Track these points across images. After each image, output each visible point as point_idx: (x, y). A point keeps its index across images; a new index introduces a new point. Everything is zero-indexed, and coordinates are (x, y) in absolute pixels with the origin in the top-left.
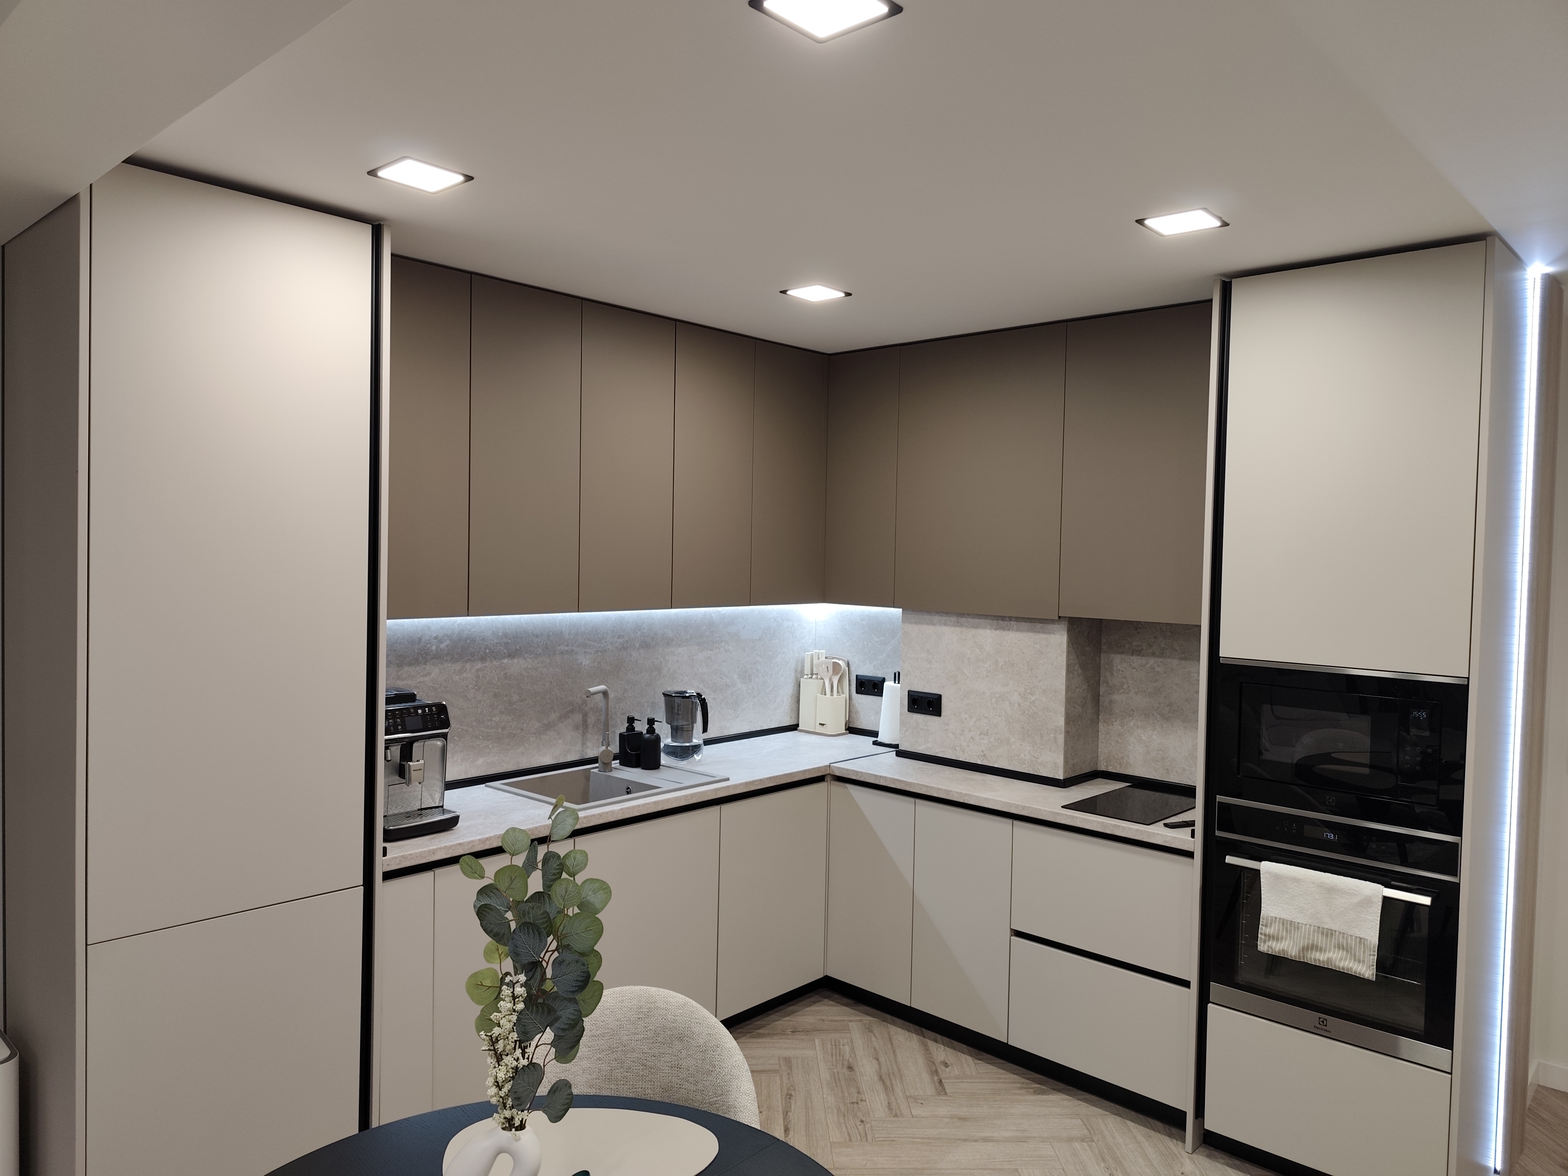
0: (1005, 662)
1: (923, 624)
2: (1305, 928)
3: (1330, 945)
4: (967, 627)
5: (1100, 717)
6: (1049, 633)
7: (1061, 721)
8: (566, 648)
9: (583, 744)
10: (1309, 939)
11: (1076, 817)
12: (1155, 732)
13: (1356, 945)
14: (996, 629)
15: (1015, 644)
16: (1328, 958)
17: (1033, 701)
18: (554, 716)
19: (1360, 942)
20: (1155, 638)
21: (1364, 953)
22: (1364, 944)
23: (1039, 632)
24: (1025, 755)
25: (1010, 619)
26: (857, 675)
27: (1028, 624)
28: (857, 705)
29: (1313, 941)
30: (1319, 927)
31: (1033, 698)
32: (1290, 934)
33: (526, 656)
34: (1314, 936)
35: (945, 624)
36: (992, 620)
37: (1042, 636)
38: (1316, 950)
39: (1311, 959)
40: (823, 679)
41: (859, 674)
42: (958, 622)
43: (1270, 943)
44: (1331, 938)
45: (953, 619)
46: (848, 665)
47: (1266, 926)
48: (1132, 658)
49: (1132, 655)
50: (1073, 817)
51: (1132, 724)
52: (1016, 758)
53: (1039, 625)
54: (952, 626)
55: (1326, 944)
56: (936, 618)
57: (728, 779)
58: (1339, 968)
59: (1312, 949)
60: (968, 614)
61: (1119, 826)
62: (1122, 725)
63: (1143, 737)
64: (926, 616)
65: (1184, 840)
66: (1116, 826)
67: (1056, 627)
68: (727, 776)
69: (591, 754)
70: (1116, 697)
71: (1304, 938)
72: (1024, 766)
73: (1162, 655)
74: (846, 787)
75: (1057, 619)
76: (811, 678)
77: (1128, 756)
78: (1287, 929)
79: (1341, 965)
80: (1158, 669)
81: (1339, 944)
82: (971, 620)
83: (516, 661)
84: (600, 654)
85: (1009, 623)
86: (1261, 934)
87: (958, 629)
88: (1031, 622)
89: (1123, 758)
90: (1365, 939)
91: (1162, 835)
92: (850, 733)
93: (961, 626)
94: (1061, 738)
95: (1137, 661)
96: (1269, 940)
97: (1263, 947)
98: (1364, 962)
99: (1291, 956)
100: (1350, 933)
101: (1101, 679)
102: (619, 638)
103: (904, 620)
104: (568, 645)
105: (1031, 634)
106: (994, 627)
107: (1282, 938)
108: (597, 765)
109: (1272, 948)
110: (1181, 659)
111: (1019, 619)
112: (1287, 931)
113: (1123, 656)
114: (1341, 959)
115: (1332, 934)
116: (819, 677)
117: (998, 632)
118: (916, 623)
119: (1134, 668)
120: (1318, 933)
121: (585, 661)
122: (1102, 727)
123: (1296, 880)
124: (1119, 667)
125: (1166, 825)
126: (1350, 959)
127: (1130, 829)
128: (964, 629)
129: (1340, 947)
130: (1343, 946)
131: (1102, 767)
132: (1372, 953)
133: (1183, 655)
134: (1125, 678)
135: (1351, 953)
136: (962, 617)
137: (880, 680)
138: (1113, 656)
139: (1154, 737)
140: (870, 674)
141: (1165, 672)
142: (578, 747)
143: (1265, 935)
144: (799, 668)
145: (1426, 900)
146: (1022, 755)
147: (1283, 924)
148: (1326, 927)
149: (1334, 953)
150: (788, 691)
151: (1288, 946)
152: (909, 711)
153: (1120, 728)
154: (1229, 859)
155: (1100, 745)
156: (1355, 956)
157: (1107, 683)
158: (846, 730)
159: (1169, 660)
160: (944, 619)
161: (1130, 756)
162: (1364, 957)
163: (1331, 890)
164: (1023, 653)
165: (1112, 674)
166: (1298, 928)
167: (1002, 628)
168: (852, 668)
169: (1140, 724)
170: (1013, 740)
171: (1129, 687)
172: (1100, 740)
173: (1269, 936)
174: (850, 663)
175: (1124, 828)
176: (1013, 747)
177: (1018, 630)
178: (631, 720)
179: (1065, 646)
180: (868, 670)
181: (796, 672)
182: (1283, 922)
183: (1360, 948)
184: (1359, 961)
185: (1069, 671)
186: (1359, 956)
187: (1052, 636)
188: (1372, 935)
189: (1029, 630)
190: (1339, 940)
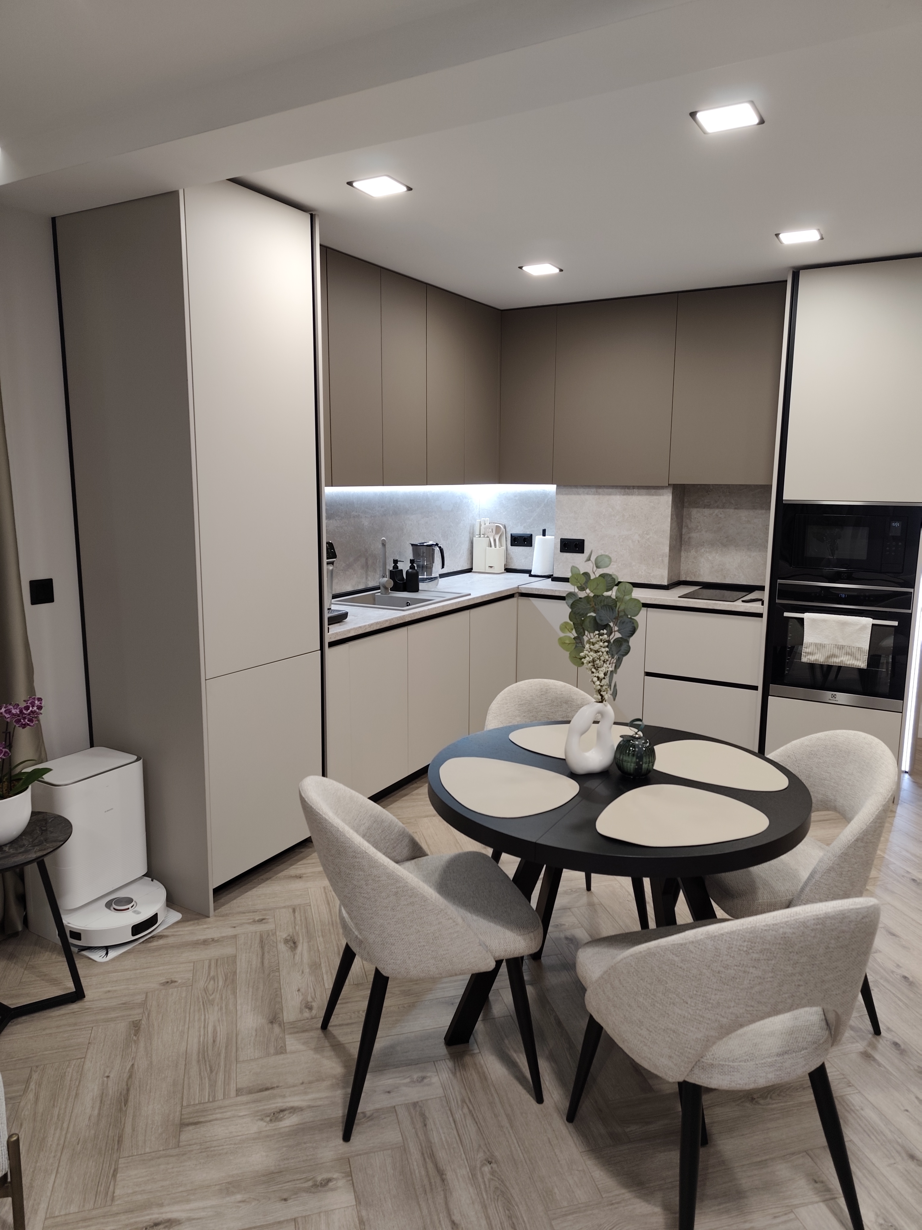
0: (629, 515)
1: (571, 494)
2: (829, 646)
3: (842, 654)
4: (603, 495)
5: (682, 548)
6: (660, 495)
7: (667, 550)
8: (356, 514)
9: (367, 578)
10: (831, 651)
11: (690, 601)
12: (718, 555)
13: (856, 652)
14: (624, 495)
15: (636, 503)
16: (841, 661)
17: (648, 539)
18: (351, 559)
19: (858, 650)
20: (719, 496)
21: (860, 655)
22: (861, 650)
23: (653, 495)
24: (642, 572)
25: (634, 487)
26: (511, 534)
27: (645, 490)
28: (511, 553)
29: (833, 652)
30: (836, 645)
31: (648, 537)
32: (820, 651)
33: (336, 518)
34: (833, 650)
35: (587, 494)
36: (621, 489)
37: (655, 497)
38: (834, 657)
39: (831, 662)
40: (488, 537)
41: (512, 533)
42: (597, 492)
43: (808, 657)
44: (842, 650)
45: (594, 490)
46: (505, 527)
47: (806, 648)
48: (704, 510)
49: (704, 508)
50: (688, 601)
51: (703, 550)
52: (636, 574)
53: (653, 491)
54: (593, 494)
55: (840, 653)
56: (581, 490)
57: (470, 595)
58: (847, 665)
59: (832, 657)
60: (604, 486)
61: (717, 604)
62: (696, 552)
63: (710, 558)
64: (574, 490)
65: (757, 607)
66: (715, 603)
67: (665, 491)
68: (468, 592)
69: (371, 584)
70: (694, 535)
71: (828, 651)
72: (641, 579)
73: (723, 507)
74: (530, 599)
75: (668, 485)
76: (480, 537)
77: (700, 570)
78: (818, 648)
79: (848, 663)
80: (720, 516)
81: (847, 653)
82: (606, 490)
83: (331, 521)
84: (373, 518)
85: (632, 490)
86: (804, 652)
87: (597, 497)
88: (648, 489)
89: (696, 572)
90: (861, 648)
91: (744, 606)
92: (507, 572)
93: (599, 494)
94: (666, 560)
95: (707, 511)
96: (808, 655)
97: (804, 659)
98: (860, 660)
99: (820, 662)
100: (853, 645)
101: (684, 524)
102: (382, 508)
103: (557, 493)
104: (357, 512)
105: (648, 497)
106: (622, 493)
107: (815, 653)
108: (379, 591)
109: (809, 659)
110: (735, 508)
111: (640, 487)
112: (818, 650)
113: (698, 509)
114: (848, 660)
115: (843, 648)
116: (486, 536)
117: (625, 497)
118: (566, 494)
119: (705, 516)
120: (836, 648)
121: (366, 523)
122: (683, 554)
123: (824, 621)
124: (695, 516)
125: (743, 601)
126: (853, 660)
127: (724, 604)
128: (601, 496)
129: (847, 654)
130: (849, 653)
131: (683, 578)
132: (865, 654)
133: (737, 506)
134: (699, 523)
135: (853, 656)
136: (600, 488)
137: (529, 536)
138: (692, 509)
139: (717, 557)
140: (521, 533)
141: (725, 518)
142: (364, 580)
143: (806, 653)
144: (472, 530)
145: (896, 623)
146: (640, 572)
147: (816, 646)
148: (840, 644)
149: (844, 657)
150: (466, 546)
151: (819, 657)
152: (561, 552)
153: (695, 553)
154: (786, 614)
155: (682, 565)
156: (855, 657)
157: (687, 526)
158: (505, 570)
159: (728, 510)
160: (587, 490)
161: (701, 570)
162: (860, 657)
163: (844, 624)
164: (642, 509)
165: (691, 521)
166: (824, 647)
167: (628, 494)
168: (508, 530)
169: (708, 550)
170: (634, 564)
171: (701, 528)
172: (682, 562)
173: (808, 653)
174: (506, 526)
175: (720, 604)
176: (634, 568)
177: (639, 494)
178: (395, 562)
179: (670, 502)
180: (519, 530)
181: (470, 533)
182: (816, 645)
183: (858, 653)
184: (858, 660)
185: (672, 519)
186: (858, 657)
187: (662, 497)
188: (865, 644)
189: (647, 494)
190: (847, 650)
